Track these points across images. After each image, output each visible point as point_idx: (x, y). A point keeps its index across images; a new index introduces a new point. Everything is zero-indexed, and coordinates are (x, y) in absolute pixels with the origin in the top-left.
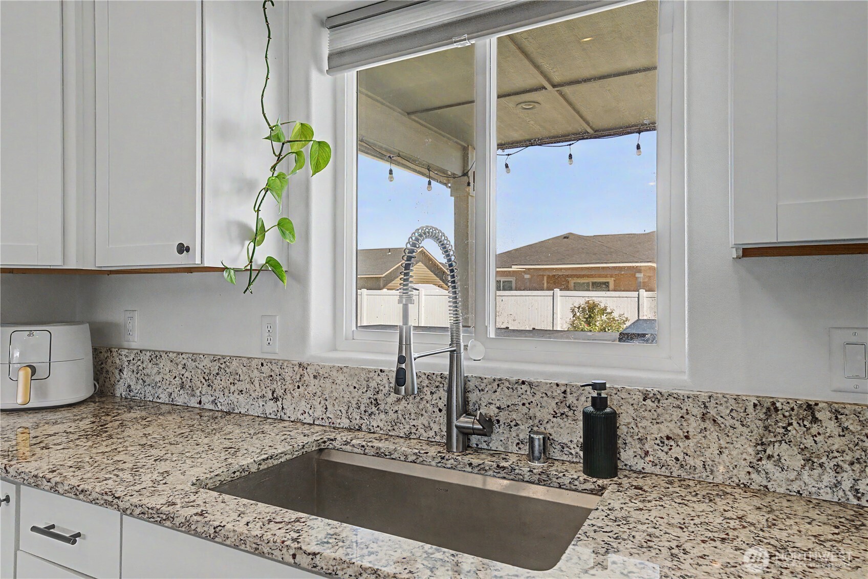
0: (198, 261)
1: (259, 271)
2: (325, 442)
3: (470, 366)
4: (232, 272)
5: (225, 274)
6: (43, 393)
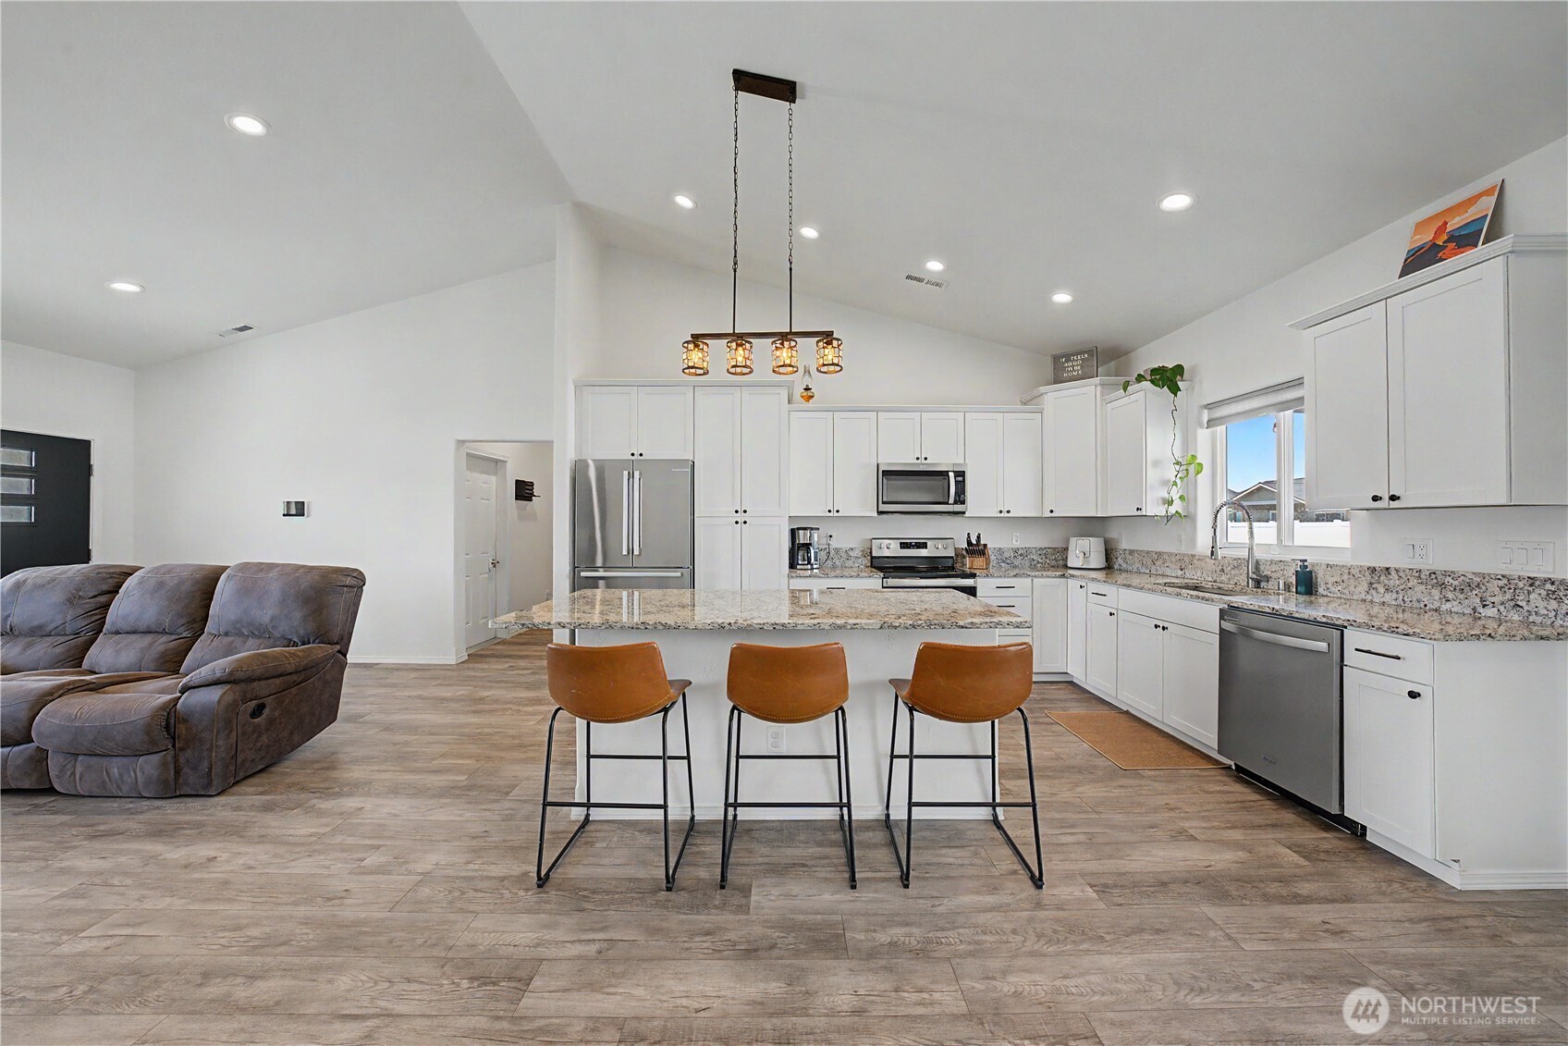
0: (1144, 513)
1: (1172, 517)
3: (1261, 554)
6: (1088, 562)
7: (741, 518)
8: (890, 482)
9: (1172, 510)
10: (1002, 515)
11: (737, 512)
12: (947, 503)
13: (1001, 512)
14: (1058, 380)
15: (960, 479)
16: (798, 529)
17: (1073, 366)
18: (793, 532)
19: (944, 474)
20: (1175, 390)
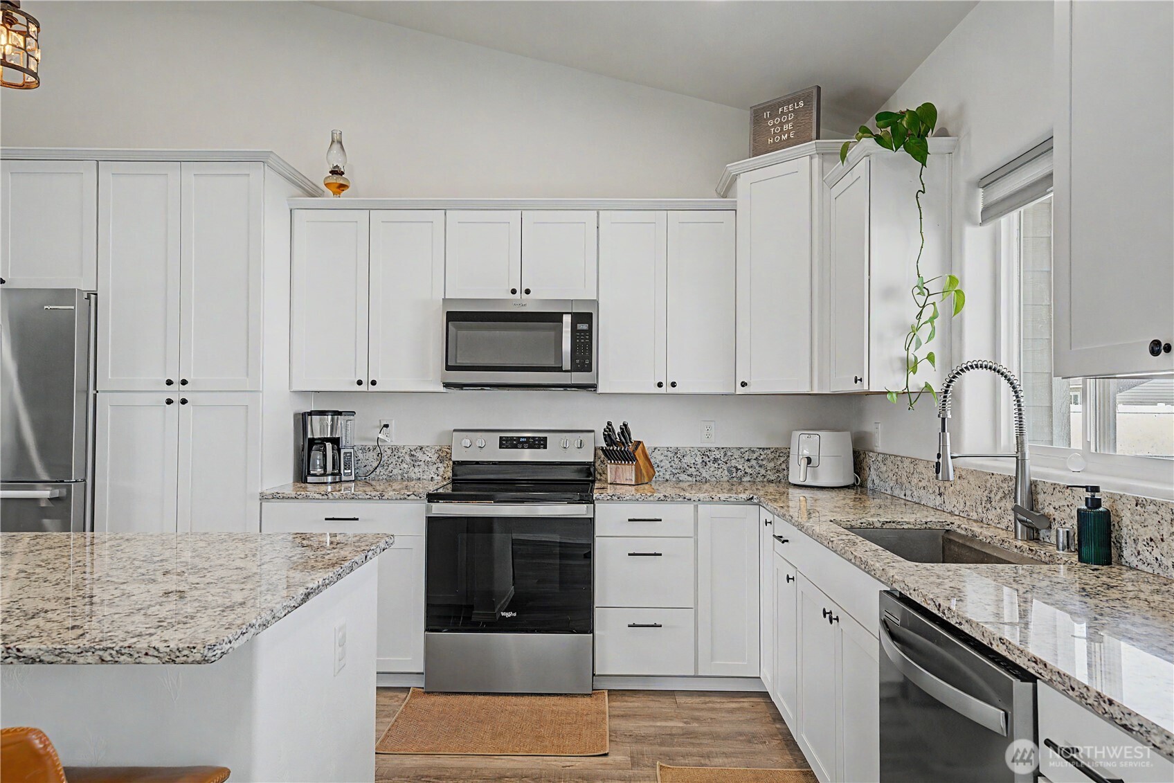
0: (866, 388)
1: (920, 393)
2: (948, 525)
3: (1034, 470)
4: (894, 395)
5: (888, 396)
6: (815, 476)
7: (176, 393)
8: (461, 333)
9: (917, 381)
10: (662, 390)
11: (169, 383)
12: (560, 369)
13: (660, 385)
14: (757, 151)
15: (585, 327)
16: (311, 414)
17: (781, 124)
18: (303, 420)
19: (556, 318)
20: (921, 154)
